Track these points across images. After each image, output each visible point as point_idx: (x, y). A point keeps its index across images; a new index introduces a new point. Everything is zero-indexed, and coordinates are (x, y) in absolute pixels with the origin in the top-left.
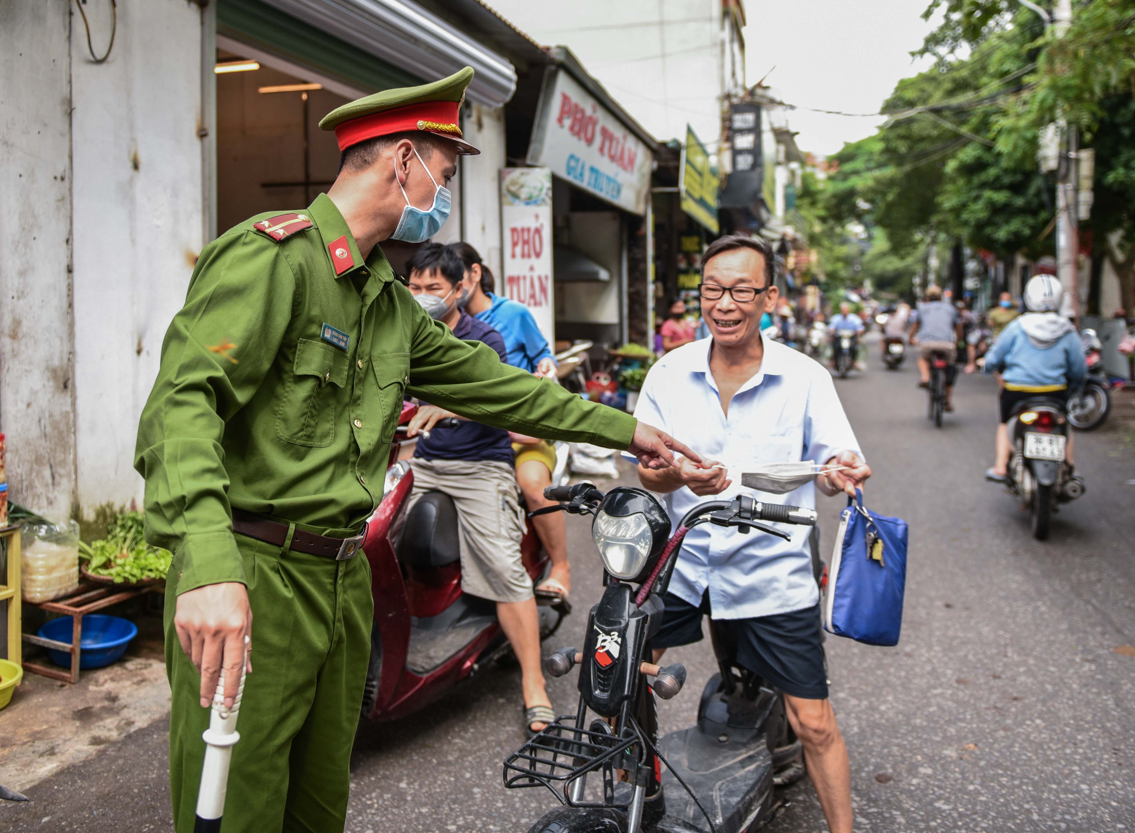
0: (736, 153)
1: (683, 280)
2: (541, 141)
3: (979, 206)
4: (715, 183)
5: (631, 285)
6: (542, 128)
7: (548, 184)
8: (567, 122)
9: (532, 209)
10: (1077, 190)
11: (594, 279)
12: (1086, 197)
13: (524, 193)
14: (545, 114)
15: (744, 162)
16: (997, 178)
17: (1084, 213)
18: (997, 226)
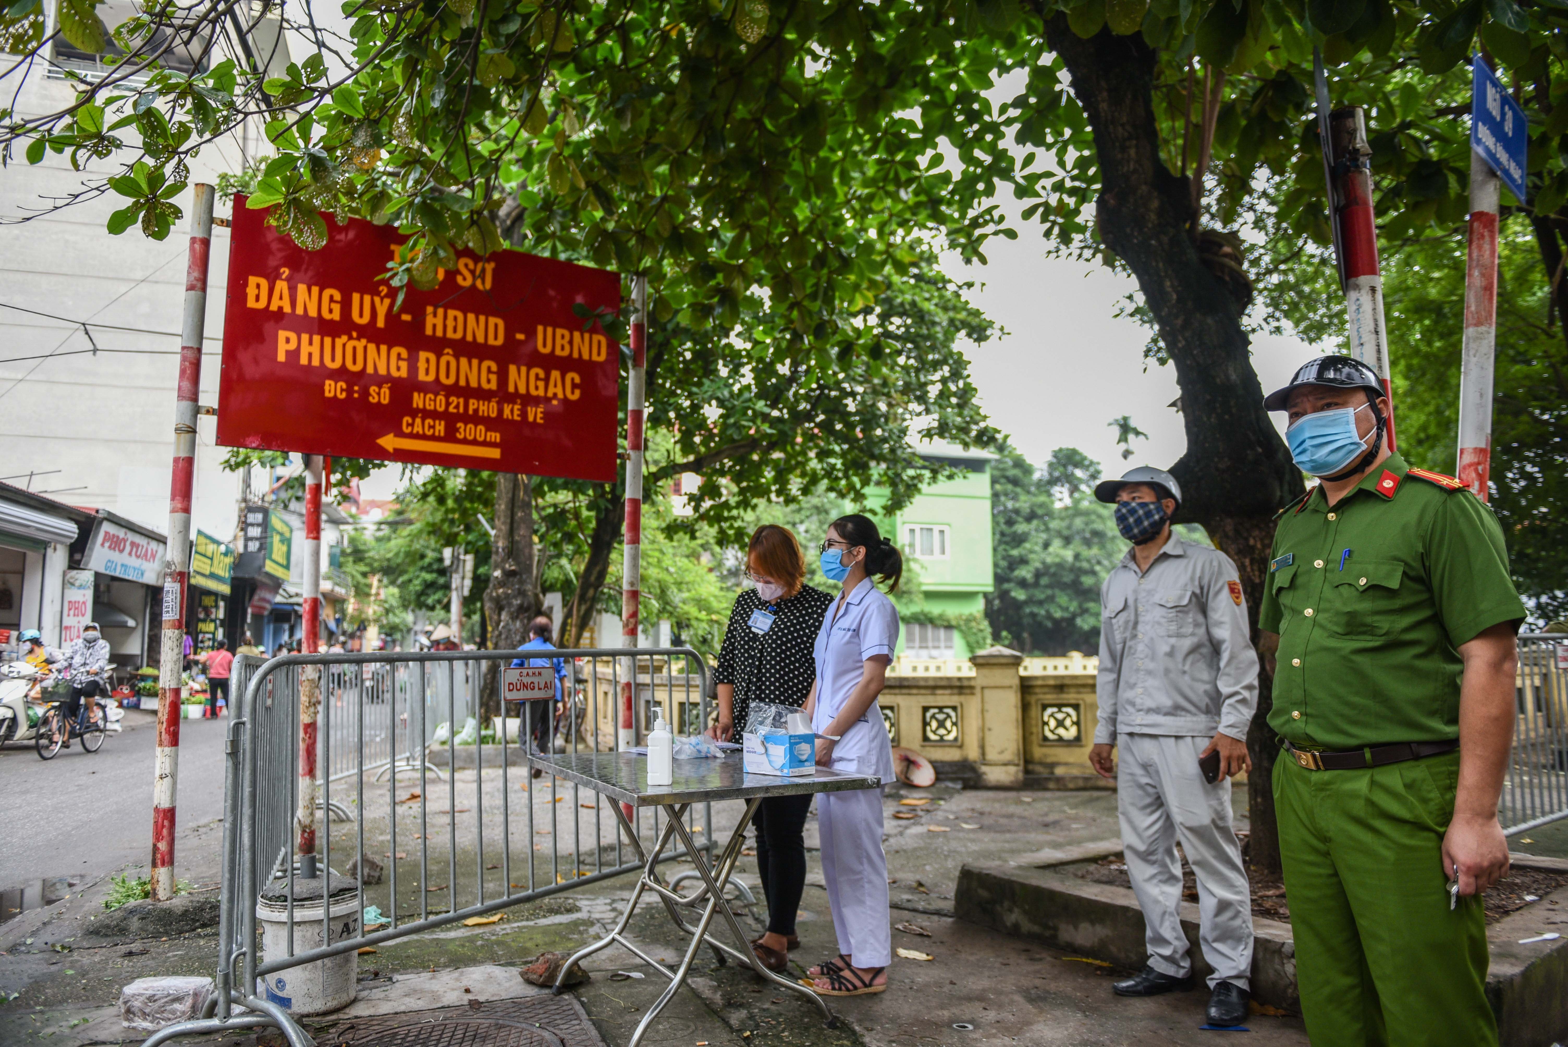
0: (247, 539)
1: (202, 626)
2: (90, 556)
3: (417, 582)
4: (229, 560)
5: (150, 630)
6: (92, 550)
7: (92, 579)
8: (107, 544)
9: (82, 592)
10: (463, 578)
11: (124, 625)
12: (468, 583)
13: (77, 583)
14: (94, 543)
15: (253, 546)
16: (430, 565)
17: (466, 592)
18: (428, 595)
